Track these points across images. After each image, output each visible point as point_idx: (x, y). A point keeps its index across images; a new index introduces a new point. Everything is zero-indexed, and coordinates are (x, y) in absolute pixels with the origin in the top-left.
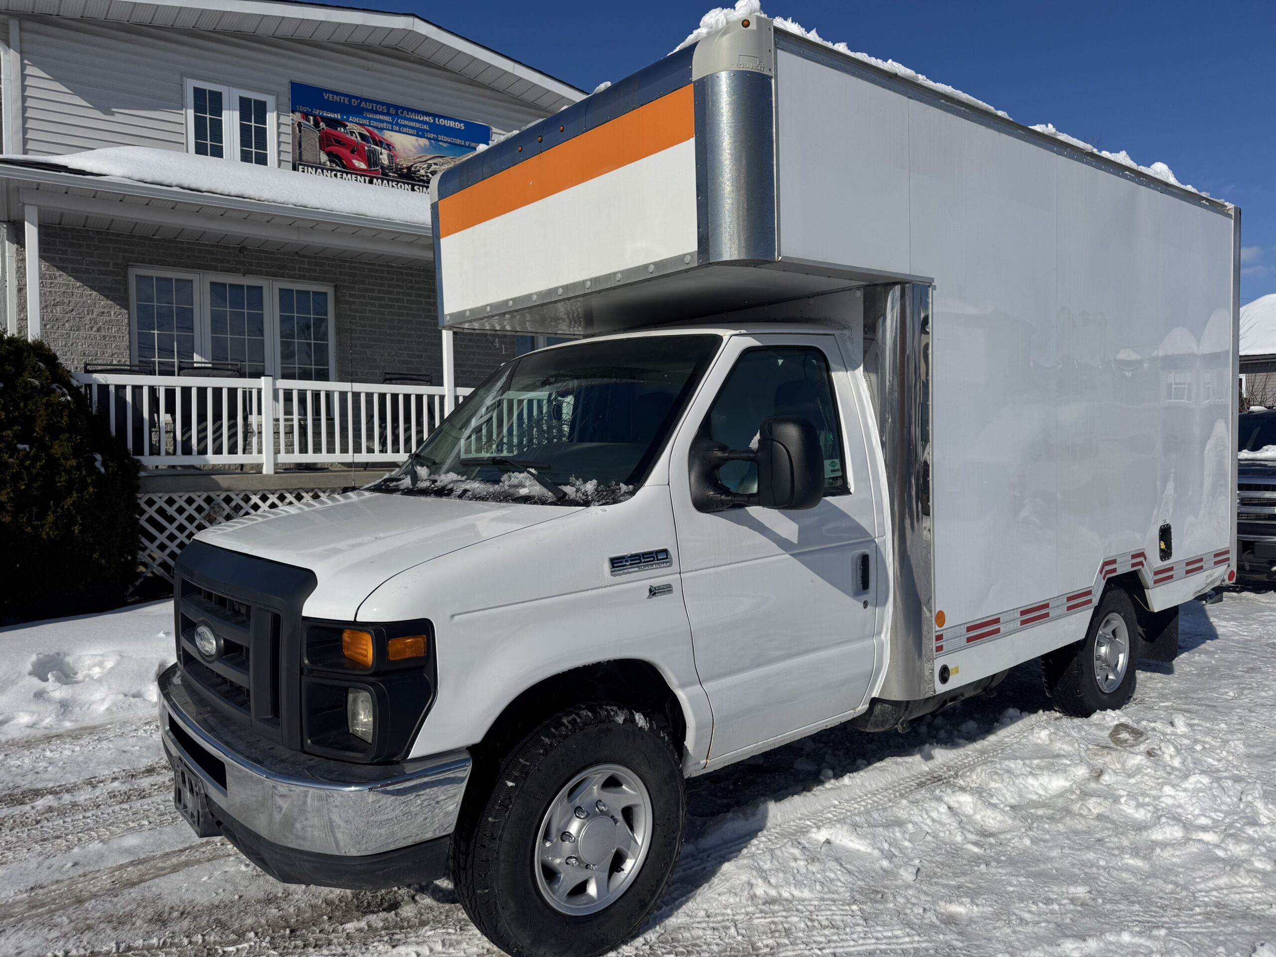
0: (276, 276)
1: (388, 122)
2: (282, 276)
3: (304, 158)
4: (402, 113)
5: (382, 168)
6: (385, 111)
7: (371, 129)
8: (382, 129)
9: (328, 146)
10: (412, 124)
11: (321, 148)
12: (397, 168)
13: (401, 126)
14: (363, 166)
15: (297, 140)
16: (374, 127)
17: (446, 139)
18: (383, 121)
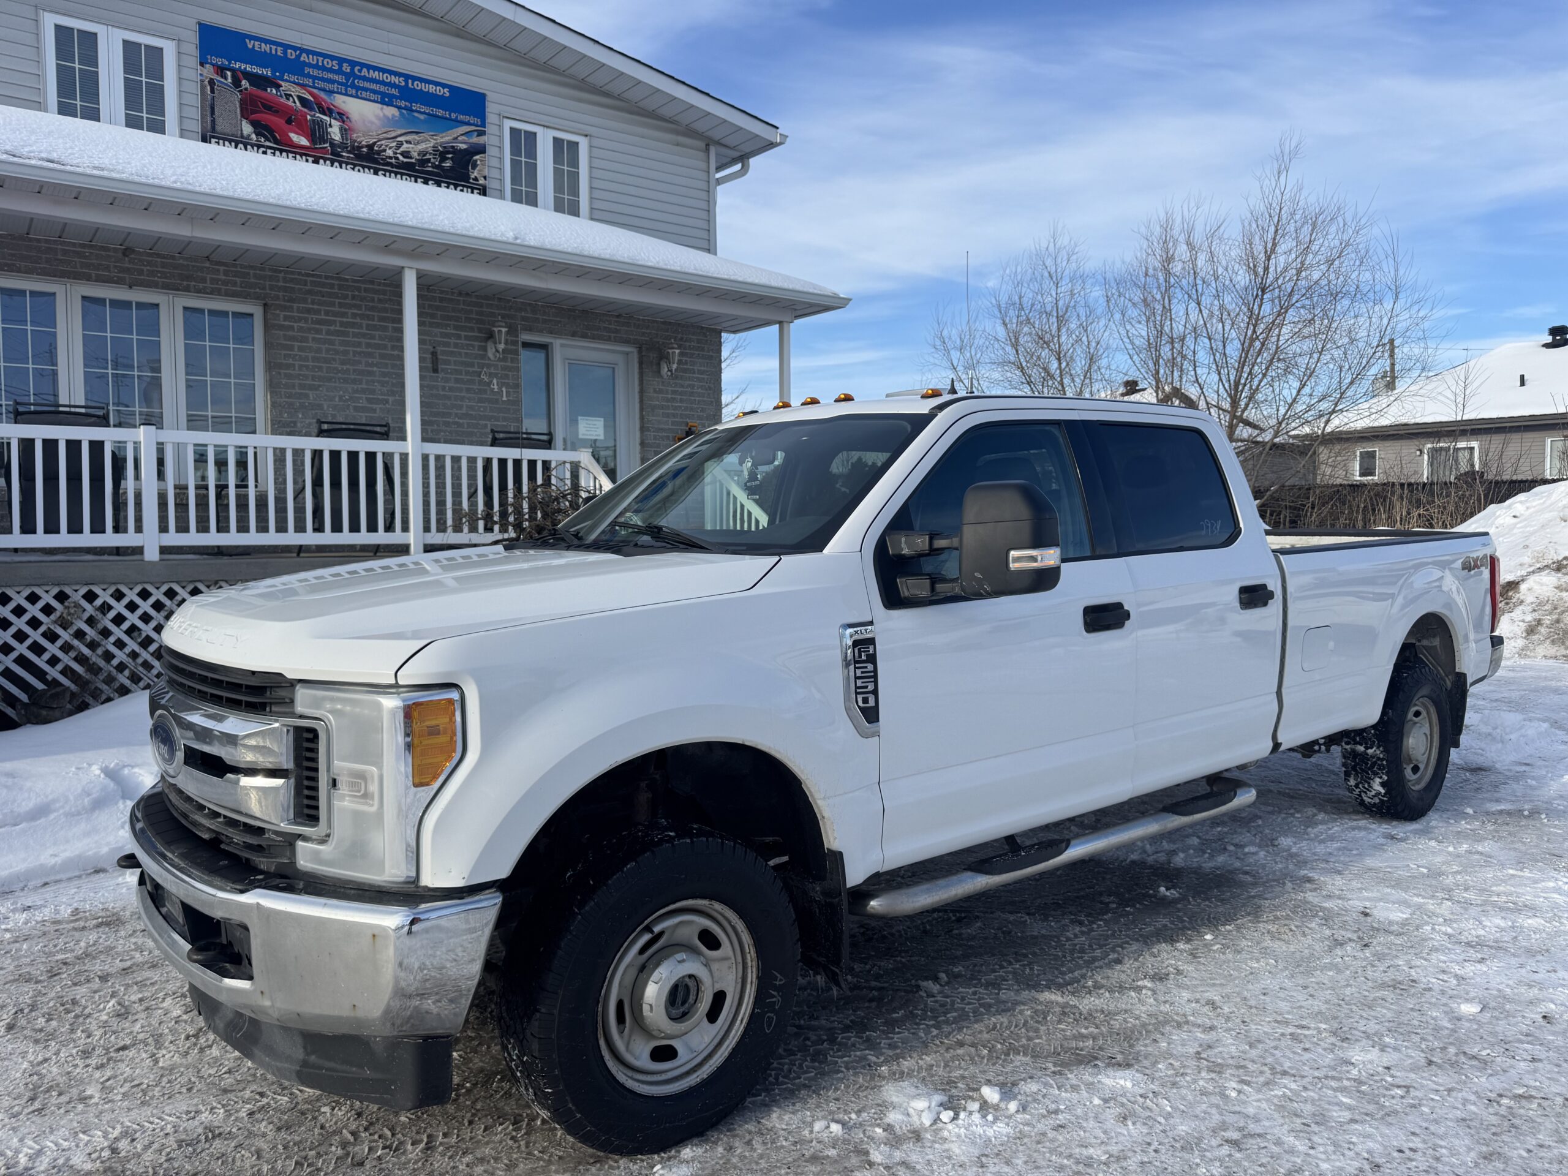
0: (178, 289)
1: (339, 83)
2: (187, 289)
3: (218, 128)
4: (360, 71)
5: (332, 145)
6: (336, 68)
7: (315, 91)
8: (333, 92)
9: (253, 112)
10: (374, 87)
11: (242, 116)
12: (353, 147)
13: (358, 88)
14: (304, 142)
15: (208, 103)
16: (320, 89)
17: (423, 109)
18: (332, 82)
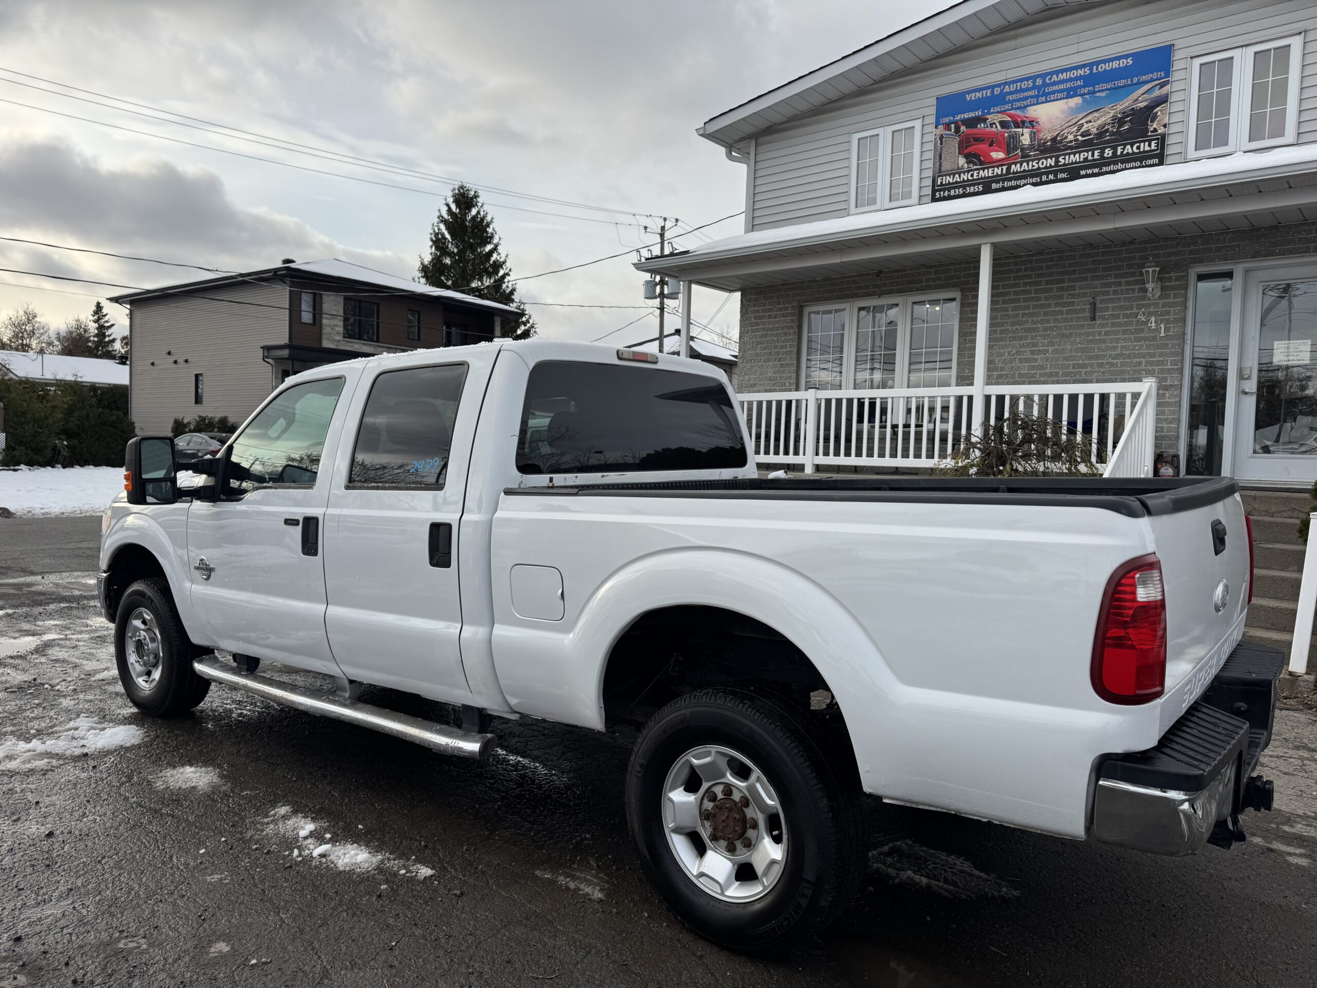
0: (908, 291)
1: (1032, 97)
2: (914, 289)
3: (943, 169)
4: (1050, 79)
5: (1022, 150)
6: (1031, 85)
7: (1013, 112)
8: (1026, 107)
9: (967, 147)
10: (1062, 87)
11: (960, 153)
12: (1039, 145)
13: (1047, 94)
14: (1001, 155)
15: (938, 153)
16: (1016, 109)
17: (1105, 86)
18: (1026, 98)
